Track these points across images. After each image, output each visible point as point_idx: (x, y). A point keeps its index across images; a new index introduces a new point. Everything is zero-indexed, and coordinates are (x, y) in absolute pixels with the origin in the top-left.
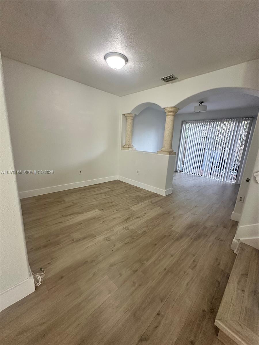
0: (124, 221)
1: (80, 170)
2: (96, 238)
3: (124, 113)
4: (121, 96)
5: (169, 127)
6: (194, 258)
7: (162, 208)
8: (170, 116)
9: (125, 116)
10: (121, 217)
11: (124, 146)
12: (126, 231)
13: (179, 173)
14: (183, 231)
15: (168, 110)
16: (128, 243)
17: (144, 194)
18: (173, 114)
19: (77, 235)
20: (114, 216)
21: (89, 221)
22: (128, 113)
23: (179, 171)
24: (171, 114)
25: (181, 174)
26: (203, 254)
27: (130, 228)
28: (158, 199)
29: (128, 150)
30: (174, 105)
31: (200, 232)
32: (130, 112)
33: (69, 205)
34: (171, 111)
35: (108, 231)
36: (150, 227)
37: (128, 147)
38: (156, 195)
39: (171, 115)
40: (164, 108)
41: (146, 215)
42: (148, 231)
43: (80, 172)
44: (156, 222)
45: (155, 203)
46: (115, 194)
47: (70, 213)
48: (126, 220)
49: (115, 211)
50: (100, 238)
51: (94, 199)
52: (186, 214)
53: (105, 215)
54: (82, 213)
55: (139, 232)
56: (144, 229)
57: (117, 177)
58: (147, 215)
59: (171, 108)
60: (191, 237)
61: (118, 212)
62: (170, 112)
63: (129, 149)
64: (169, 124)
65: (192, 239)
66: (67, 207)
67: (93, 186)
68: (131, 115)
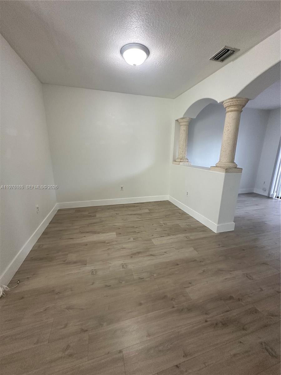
0: (130, 255)
1: (122, 186)
2: (85, 266)
3: (176, 119)
4: (174, 99)
5: (228, 130)
6: (182, 360)
7: (197, 251)
8: (230, 113)
9: (178, 121)
10: (131, 249)
11: (176, 160)
12: (122, 270)
13: (274, 200)
14: (201, 301)
15: (228, 103)
16: (110, 286)
17: (186, 225)
18: (236, 108)
19: (73, 257)
20: (124, 246)
21: (95, 244)
22: (180, 117)
23: (274, 197)
24: (233, 109)
25: (276, 202)
26: (204, 363)
27: (130, 267)
28: (201, 235)
29: (179, 164)
30: (235, 95)
31: (235, 314)
32: (182, 116)
33: (95, 222)
34: (232, 104)
35: (103, 262)
36: (155, 275)
37: (180, 160)
38: (204, 229)
39: (232, 111)
40: (223, 102)
41: (164, 255)
42: (147, 279)
43: (121, 188)
44: (170, 269)
45: (192, 240)
46: (149, 218)
47: (88, 231)
48: (134, 254)
49: (132, 239)
50: (88, 268)
51: (123, 219)
52: (231, 271)
53: (117, 242)
54: (99, 233)
55: (135, 277)
56: (144, 275)
57: (167, 198)
58: (167, 255)
59: (231, 100)
60: (208, 316)
61: (134, 241)
62: (230, 106)
63: (181, 163)
64: (228, 125)
65: (206, 321)
66: (92, 224)
67: (134, 205)
68: (185, 120)
